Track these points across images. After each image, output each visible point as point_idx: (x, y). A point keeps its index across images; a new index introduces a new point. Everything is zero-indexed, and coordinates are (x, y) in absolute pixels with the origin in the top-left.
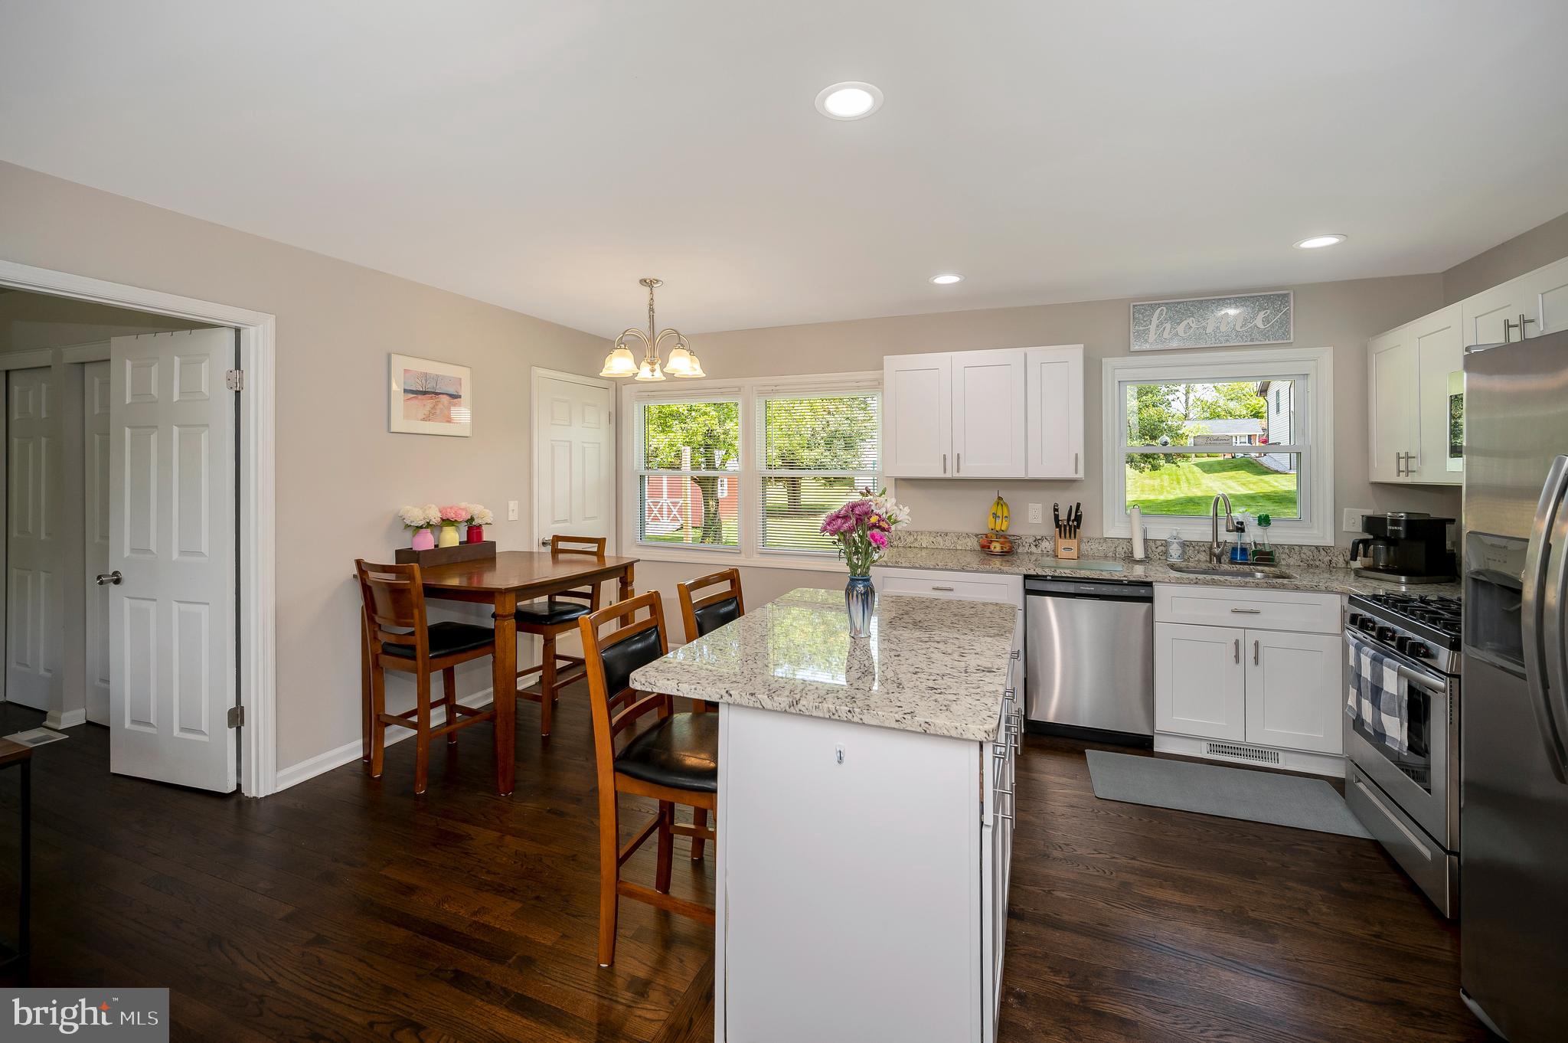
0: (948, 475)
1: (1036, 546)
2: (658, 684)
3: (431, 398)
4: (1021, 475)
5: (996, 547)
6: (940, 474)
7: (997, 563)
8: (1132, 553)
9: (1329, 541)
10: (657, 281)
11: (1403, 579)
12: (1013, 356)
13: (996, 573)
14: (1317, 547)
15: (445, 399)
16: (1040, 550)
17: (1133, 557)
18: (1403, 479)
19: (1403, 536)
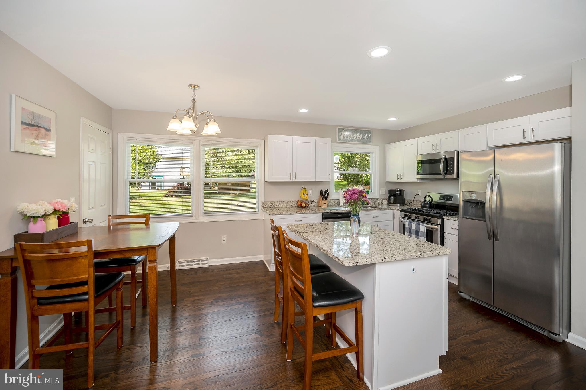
0: (291, 180)
1: (311, 204)
2: (359, 262)
3: (36, 130)
4: (314, 180)
5: (304, 205)
6: (289, 180)
7: (304, 210)
8: (339, 203)
9: (378, 197)
10: (197, 86)
11: (399, 205)
12: (312, 140)
13: (315, 213)
14: (376, 199)
15: (43, 131)
16: (313, 205)
17: (339, 205)
18: (399, 180)
19: (399, 194)
